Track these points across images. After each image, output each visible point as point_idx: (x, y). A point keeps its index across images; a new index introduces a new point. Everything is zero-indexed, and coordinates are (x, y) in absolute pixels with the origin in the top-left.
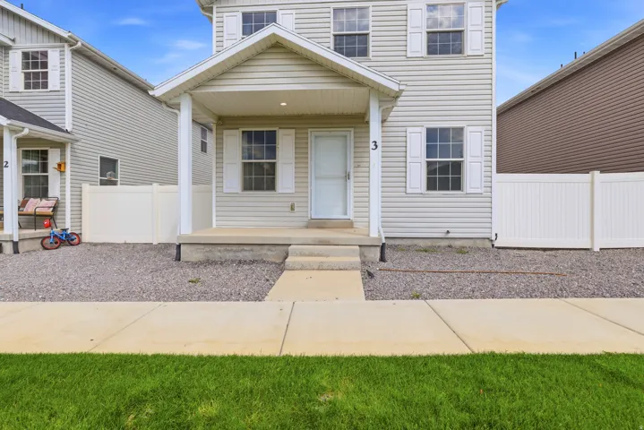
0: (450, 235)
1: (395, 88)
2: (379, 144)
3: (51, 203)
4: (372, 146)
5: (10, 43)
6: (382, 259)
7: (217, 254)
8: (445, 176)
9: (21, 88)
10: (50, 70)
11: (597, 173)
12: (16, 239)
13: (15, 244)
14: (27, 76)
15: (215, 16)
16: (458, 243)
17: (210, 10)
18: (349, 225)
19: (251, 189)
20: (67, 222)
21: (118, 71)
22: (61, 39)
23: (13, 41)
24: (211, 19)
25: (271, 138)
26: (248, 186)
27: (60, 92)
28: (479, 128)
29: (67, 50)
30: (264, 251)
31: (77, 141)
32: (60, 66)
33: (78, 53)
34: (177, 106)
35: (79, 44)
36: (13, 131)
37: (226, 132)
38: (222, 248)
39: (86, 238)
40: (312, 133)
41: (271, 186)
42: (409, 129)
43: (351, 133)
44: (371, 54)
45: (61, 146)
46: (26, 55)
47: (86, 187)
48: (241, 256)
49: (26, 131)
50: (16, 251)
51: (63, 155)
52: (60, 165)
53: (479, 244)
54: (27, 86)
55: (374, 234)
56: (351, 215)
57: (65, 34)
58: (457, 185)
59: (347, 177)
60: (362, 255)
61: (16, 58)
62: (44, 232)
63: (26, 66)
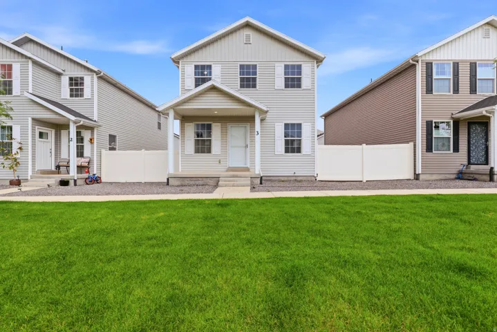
0: (296, 175)
1: (265, 109)
2: (259, 133)
3: (87, 160)
4: (256, 133)
5: (62, 72)
6: (261, 183)
7: (186, 182)
8: (293, 146)
9: (68, 96)
10: (85, 87)
11: (364, 145)
12: (76, 178)
13: (75, 181)
14: (71, 90)
15: (180, 66)
16: (299, 179)
17: (178, 63)
18: (247, 169)
19: (199, 153)
20: (95, 170)
21: (118, 85)
22: (92, 71)
23: (64, 71)
24: (178, 67)
25: (209, 127)
26: (197, 151)
27: (91, 99)
28: (309, 124)
29: (95, 76)
30: (208, 180)
31: (100, 126)
32: (91, 85)
33: (101, 78)
34: (168, 114)
35: (102, 74)
36: (75, 122)
37: (186, 124)
38: (188, 179)
39: (103, 180)
40: (229, 126)
41: (209, 151)
42: (276, 124)
43: (248, 125)
44: (258, 87)
45: (91, 129)
46: (71, 79)
47: (103, 151)
48: (197, 183)
49: (81, 123)
50: (75, 185)
51: (92, 134)
52: (91, 140)
53: (309, 179)
54: (71, 96)
55: (257, 172)
56: (248, 166)
57: (96, 70)
58: (299, 150)
59: (247, 146)
60: (252, 182)
61: (65, 81)
62: (86, 175)
63: (71, 85)
